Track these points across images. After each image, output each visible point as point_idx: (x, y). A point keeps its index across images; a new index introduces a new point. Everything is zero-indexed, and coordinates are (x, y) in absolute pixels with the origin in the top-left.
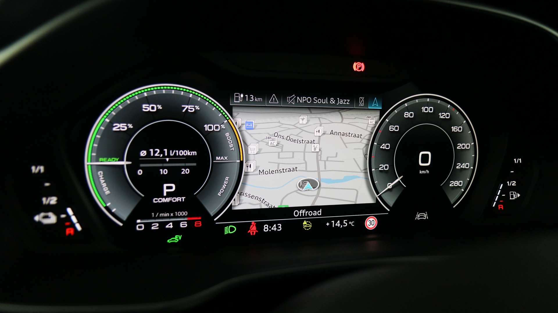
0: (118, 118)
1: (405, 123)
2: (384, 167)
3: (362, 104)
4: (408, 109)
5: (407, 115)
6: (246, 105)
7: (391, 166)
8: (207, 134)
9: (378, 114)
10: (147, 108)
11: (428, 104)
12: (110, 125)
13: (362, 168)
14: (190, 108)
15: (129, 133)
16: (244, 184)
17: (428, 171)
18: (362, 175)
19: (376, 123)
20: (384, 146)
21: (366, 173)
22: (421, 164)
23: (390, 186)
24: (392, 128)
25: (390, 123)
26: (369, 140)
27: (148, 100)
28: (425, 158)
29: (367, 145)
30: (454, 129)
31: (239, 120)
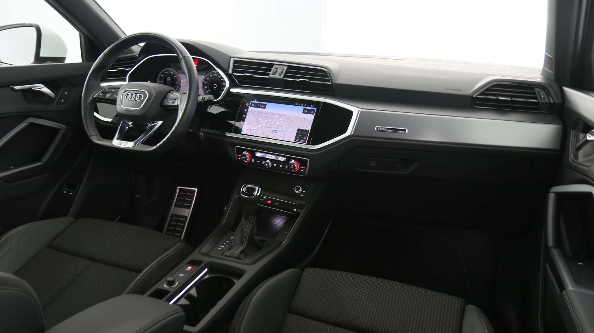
1: (211, 78)
2: (206, 87)
3: (201, 73)
4: (211, 75)
5: (211, 76)
6: (180, 73)
7: (208, 87)
8: (175, 78)
9: (205, 75)
10: (166, 73)
11: (216, 74)
12: (161, 75)
13: (202, 87)
14: (172, 73)
15: (163, 77)
17: (216, 89)
18: (202, 88)
20: (206, 83)
22: (214, 87)
23: (208, 91)
24: (208, 79)
25: (207, 78)
26: (202, 81)
27: (166, 71)
28: (215, 86)
30: (222, 80)
31: (180, 76)
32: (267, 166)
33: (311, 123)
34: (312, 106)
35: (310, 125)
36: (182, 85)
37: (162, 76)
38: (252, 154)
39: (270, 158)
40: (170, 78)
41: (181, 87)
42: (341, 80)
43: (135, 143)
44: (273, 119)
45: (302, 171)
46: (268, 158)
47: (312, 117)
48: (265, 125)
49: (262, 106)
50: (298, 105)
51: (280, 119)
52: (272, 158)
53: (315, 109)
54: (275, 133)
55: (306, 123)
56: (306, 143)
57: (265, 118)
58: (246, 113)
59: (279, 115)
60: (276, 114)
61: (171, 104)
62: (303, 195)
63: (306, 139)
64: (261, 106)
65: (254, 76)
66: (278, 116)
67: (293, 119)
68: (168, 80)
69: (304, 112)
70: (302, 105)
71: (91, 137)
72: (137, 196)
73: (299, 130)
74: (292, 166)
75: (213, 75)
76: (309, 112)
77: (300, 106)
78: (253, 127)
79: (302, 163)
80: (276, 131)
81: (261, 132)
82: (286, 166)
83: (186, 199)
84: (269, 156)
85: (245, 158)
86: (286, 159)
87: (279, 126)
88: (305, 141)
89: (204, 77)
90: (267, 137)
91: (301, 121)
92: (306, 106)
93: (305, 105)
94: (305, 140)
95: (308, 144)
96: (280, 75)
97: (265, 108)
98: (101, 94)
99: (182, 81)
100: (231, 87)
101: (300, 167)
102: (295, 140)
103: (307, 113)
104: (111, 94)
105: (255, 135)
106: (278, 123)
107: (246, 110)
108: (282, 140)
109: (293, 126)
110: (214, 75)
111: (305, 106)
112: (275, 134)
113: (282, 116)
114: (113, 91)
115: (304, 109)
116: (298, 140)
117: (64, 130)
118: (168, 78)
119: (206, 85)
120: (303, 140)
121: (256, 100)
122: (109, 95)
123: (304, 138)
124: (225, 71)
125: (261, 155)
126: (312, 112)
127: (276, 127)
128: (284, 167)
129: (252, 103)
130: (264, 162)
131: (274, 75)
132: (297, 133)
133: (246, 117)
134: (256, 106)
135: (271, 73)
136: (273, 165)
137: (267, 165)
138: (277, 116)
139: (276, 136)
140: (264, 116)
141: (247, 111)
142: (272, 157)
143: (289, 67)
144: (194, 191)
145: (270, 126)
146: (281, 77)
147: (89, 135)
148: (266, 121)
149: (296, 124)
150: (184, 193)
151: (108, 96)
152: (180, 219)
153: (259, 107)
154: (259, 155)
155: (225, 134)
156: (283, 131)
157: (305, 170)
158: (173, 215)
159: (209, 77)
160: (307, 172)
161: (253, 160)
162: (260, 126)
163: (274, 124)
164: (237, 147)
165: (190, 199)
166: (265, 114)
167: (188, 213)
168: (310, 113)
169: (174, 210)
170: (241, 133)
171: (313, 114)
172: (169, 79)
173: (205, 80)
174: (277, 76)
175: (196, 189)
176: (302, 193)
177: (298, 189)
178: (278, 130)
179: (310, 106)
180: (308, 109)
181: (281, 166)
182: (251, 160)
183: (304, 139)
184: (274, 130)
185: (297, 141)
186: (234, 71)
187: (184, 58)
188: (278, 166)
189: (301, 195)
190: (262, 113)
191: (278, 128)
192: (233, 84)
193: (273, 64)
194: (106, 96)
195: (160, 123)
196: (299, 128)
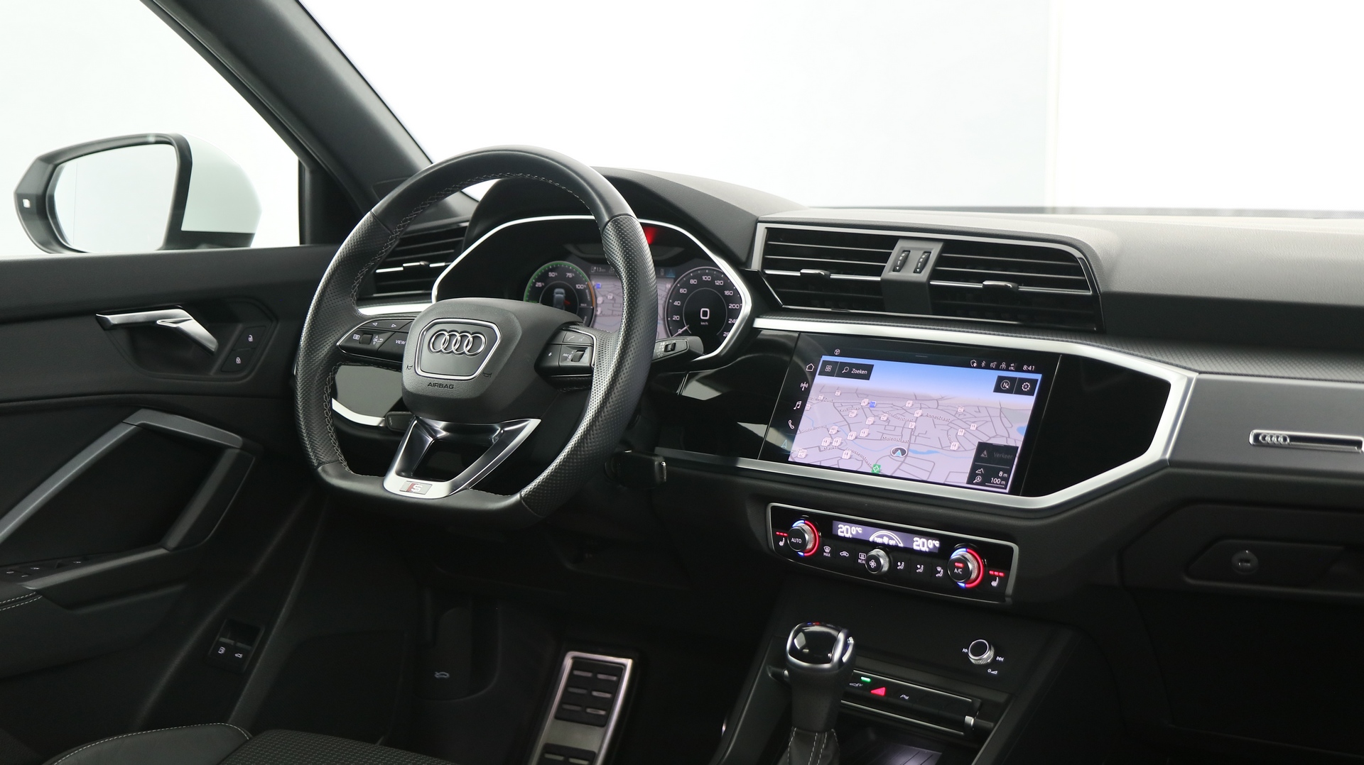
0: (538, 280)
1: (691, 288)
2: (676, 318)
4: (695, 277)
5: (692, 282)
6: (598, 275)
7: (681, 317)
8: (579, 291)
9: (673, 281)
10: (551, 275)
11: (707, 275)
12: (534, 284)
14: (570, 275)
15: (543, 287)
16: (594, 322)
17: (707, 323)
19: (672, 286)
20: (676, 303)
21: (664, 321)
22: (702, 318)
23: (680, 332)
24: (682, 291)
25: (681, 287)
26: (666, 298)
27: (552, 270)
28: (705, 313)
29: (665, 302)
30: (727, 293)
31: (593, 283)
32: (875, 569)
33: (1025, 424)
34: (1025, 367)
35: (1019, 430)
36: (598, 313)
37: (539, 284)
38: (824, 527)
39: (886, 541)
40: (562, 291)
41: (598, 320)
42: (1124, 281)
43: (454, 488)
44: (894, 413)
45: (994, 584)
46: (879, 540)
47: (1026, 403)
48: (867, 431)
49: (858, 372)
50: (979, 367)
51: (920, 412)
52: (892, 543)
53: (1039, 377)
54: (902, 457)
55: (1008, 425)
56: (1007, 491)
57: (867, 411)
58: (804, 396)
59: (916, 398)
60: (905, 397)
61: (569, 363)
62: (995, 672)
63: (1006, 475)
64: (855, 371)
65: (834, 276)
66: (911, 402)
67: (960, 410)
68: (559, 298)
69: (998, 389)
70: (993, 365)
71: (320, 469)
72: (437, 675)
73: (982, 447)
74: (958, 568)
75: (698, 277)
76: (1015, 387)
77: (988, 367)
78: (829, 440)
79: (994, 558)
80: (903, 452)
81: (855, 456)
82: (939, 569)
83: (595, 694)
84: (881, 537)
85: (799, 541)
86: (937, 543)
87: (916, 434)
88: (1003, 482)
89: (669, 286)
90: (875, 472)
91: (989, 419)
92: (1007, 369)
93: (1004, 365)
94: (1003, 479)
95: (1014, 491)
96: (920, 272)
97: (867, 377)
98: (357, 337)
99: (600, 300)
100: (756, 313)
101: (986, 573)
102: (970, 481)
103: (1009, 391)
104: (390, 334)
105: (837, 467)
106: (912, 425)
107: (804, 385)
108: (925, 479)
109: (961, 433)
110: (704, 278)
111: (1003, 370)
112: (903, 462)
113: (923, 402)
114: (394, 326)
115: (1000, 379)
116: (978, 479)
117: (237, 451)
118: (557, 290)
119: (677, 311)
120: (997, 481)
121: (837, 351)
122: (382, 340)
123: (1001, 474)
124: (740, 265)
125: (854, 533)
126: (1026, 387)
127: (906, 438)
128: (931, 571)
129: (825, 363)
130: (862, 557)
131: (899, 271)
132: (978, 458)
133: (807, 408)
134: (840, 371)
135: (889, 265)
136: (893, 565)
137: (873, 564)
138: (909, 404)
139: (904, 467)
140: (865, 402)
141: (808, 390)
142: (891, 538)
143: (949, 246)
144: (620, 669)
145: (884, 436)
146: (923, 276)
147: (315, 462)
148: (871, 420)
149: (973, 428)
150: (589, 675)
151: (377, 341)
152: (572, 760)
153: (849, 375)
154: (845, 531)
155: (736, 461)
156: (929, 452)
157: (1004, 582)
158: (549, 748)
159: (686, 284)
160: (1010, 589)
161: (827, 549)
162: (851, 437)
163: (898, 431)
164: (774, 508)
165: (608, 696)
166: (867, 396)
167: (599, 741)
168: (1020, 392)
169: (552, 731)
170: (790, 459)
171: (1030, 393)
172: (559, 294)
173: (674, 295)
174: (908, 275)
175: (628, 663)
176: (993, 665)
177: (979, 650)
178: (912, 447)
179: (1019, 369)
180: (1012, 380)
181: (920, 569)
182: (821, 550)
183: (998, 477)
184: (897, 450)
185: (977, 484)
186: (766, 264)
187: (616, 221)
188: (911, 567)
189: (989, 671)
190: (859, 394)
191: (912, 441)
192: (764, 306)
193: (896, 239)
194: (371, 340)
195: (532, 424)
196: (985, 439)
